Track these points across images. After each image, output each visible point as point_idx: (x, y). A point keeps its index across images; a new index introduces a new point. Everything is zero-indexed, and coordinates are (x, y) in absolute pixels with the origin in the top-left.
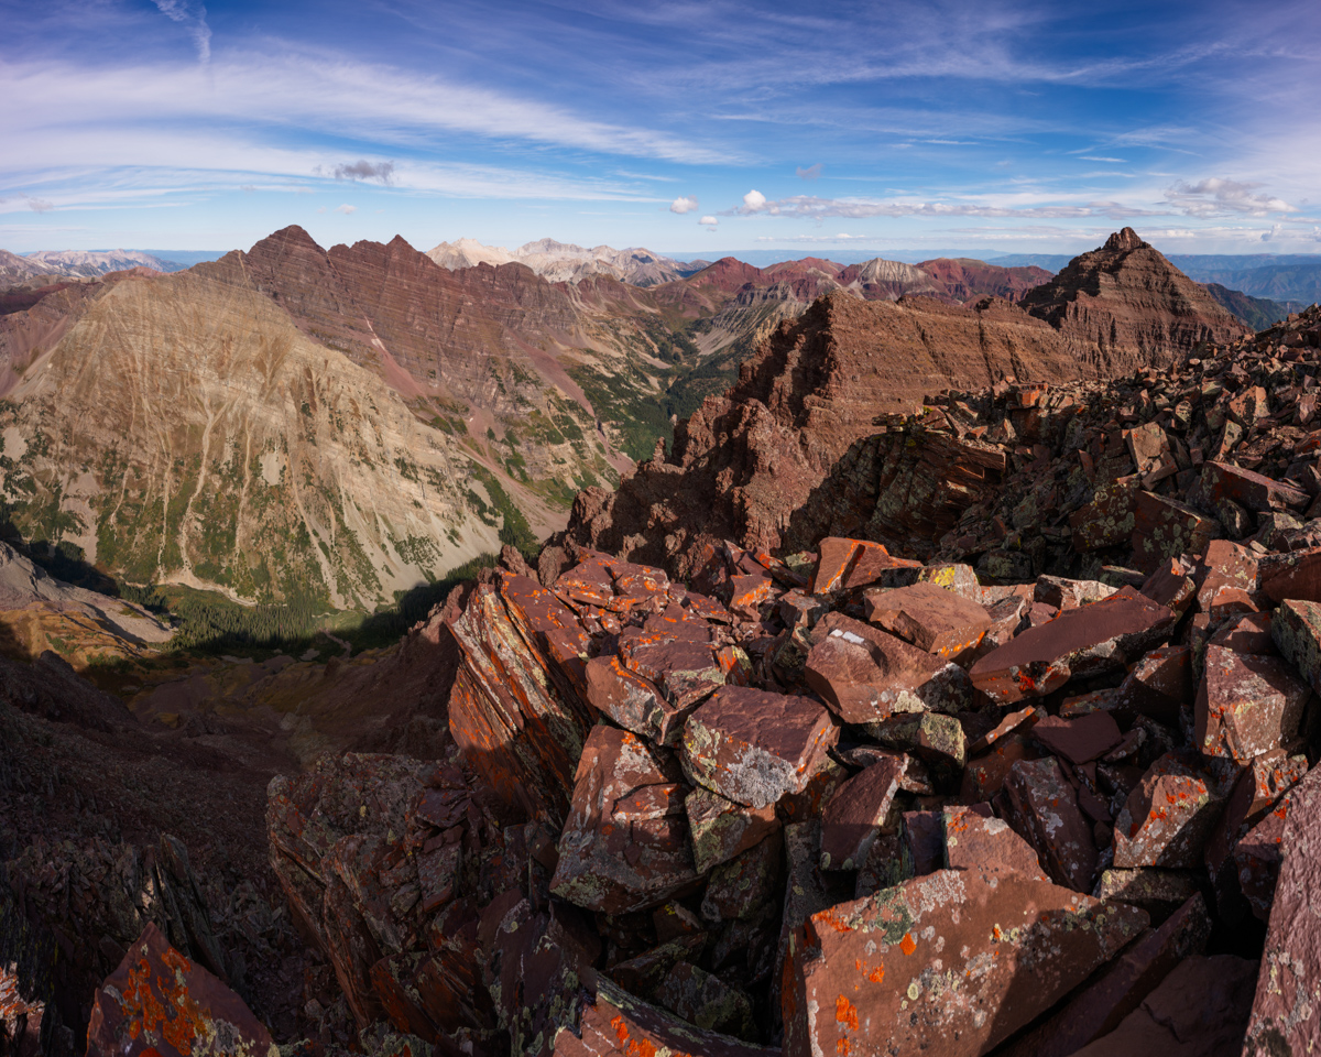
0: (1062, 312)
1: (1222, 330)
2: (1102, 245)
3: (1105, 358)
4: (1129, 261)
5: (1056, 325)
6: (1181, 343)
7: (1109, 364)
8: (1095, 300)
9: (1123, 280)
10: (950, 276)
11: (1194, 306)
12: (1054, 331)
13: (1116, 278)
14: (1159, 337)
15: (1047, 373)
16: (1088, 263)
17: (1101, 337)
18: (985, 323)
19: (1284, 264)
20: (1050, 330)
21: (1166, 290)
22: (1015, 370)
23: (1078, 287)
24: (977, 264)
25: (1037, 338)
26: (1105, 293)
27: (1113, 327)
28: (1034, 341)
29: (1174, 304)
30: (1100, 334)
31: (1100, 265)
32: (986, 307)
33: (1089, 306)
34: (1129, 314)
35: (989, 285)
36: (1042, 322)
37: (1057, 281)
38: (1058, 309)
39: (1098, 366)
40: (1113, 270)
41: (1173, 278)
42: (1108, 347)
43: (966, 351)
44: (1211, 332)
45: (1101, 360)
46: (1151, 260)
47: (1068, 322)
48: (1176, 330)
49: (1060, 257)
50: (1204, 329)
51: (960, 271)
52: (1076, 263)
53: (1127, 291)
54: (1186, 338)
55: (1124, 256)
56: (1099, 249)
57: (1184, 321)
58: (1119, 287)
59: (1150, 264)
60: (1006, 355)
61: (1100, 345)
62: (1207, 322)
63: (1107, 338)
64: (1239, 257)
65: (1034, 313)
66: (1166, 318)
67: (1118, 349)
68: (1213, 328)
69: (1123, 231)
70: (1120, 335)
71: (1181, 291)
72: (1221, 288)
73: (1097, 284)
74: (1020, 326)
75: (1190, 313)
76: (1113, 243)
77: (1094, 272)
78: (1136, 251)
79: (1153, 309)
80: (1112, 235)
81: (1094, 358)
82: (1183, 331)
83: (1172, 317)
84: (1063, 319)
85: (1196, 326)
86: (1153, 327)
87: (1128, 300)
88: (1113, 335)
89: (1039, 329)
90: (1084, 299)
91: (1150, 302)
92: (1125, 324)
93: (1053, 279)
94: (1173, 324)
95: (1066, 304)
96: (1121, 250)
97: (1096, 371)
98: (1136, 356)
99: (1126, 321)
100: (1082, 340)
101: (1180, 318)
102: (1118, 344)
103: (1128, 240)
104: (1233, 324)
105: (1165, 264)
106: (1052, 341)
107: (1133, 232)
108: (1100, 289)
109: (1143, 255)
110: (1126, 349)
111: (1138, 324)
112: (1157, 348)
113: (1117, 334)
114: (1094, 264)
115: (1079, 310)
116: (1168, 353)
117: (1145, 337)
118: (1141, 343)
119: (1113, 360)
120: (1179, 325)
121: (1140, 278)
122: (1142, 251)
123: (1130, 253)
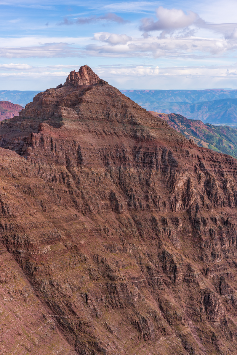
0: (29, 141)
1: (181, 151)
3: (74, 177)
4: (88, 96)
5: (22, 152)
6: (144, 163)
7: (78, 182)
8: (59, 131)
9: (85, 113)
11: (153, 134)
12: (23, 159)
14: (123, 159)
15: (19, 194)
16: (50, 98)
17: (68, 161)
20: (17, 158)
21: (125, 120)
23: (44, 119)
25: (6, 165)
26: (68, 125)
27: (79, 152)
28: (3, 168)
29: (134, 131)
30: (67, 159)
31: (62, 100)
33: (54, 136)
34: (93, 141)
36: (9, 151)
37: (24, 114)
38: (25, 139)
39: (69, 184)
40: (74, 104)
41: (131, 110)
42: (76, 169)
44: (170, 154)
45: (71, 180)
46: (110, 95)
47: (34, 150)
48: (138, 152)
49: (27, 93)
50: (164, 151)
53: (90, 122)
54: (148, 159)
55: (83, 94)
56: (61, 86)
57: (145, 145)
58: (82, 119)
59: (108, 98)
61: (68, 167)
62: (166, 146)
63: (74, 162)
67: (87, 170)
68: (172, 150)
69: (81, 69)
70: (86, 157)
71: (139, 121)
73: (60, 117)
75: (149, 139)
77: (57, 105)
78: (95, 87)
79: (115, 137)
80: (71, 73)
81: (64, 178)
82: (145, 153)
83: (133, 142)
84: (30, 148)
85: (156, 149)
86: (117, 150)
87: (91, 129)
88: (80, 161)
89: (7, 158)
90: (49, 131)
91: (112, 130)
92: (90, 149)
93: (20, 113)
94: (135, 148)
95: (32, 135)
96: (81, 86)
97: (67, 189)
98: (103, 174)
99: (91, 147)
100: (50, 165)
101: (141, 143)
102: (85, 166)
103: (87, 77)
104: (191, 146)
105: (122, 99)
106: (21, 168)
107: (90, 70)
108: (64, 121)
109: (101, 91)
110: (93, 169)
111: (102, 149)
112: (122, 168)
113: (83, 158)
114: (56, 99)
115: (45, 140)
116: (133, 170)
117: (110, 159)
118: (107, 164)
119: (82, 179)
120: (140, 148)
121: (101, 110)
122: (100, 87)
123: (89, 89)
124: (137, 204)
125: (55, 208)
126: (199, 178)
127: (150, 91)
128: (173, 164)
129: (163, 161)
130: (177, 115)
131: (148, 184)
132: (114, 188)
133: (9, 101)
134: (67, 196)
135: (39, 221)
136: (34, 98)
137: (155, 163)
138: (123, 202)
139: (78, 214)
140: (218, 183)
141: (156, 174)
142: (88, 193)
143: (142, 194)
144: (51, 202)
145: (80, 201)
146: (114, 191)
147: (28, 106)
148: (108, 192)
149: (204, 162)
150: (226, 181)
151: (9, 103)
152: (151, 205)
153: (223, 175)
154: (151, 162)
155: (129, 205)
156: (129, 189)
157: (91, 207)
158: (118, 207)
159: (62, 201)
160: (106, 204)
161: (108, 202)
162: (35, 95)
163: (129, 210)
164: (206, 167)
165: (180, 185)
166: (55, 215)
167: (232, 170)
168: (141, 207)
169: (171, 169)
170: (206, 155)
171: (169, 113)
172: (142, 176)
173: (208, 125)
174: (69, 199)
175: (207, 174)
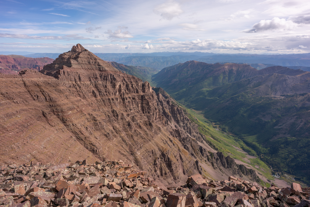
0: (58, 73)
1: (117, 75)
2: (70, 50)
3: (78, 86)
4: (81, 55)
5: (57, 77)
6: (104, 79)
7: (80, 87)
8: (71, 68)
9: (80, 61)
10: (8, 62)
11: (107, 69)
12: (57, 80)
13: (78, 61)
14: (96, 78)
15: (57, 93)
16: (66, 56)
18: (25, 79)
19: (134, 56)
20: (54, 79)
21: (96, 64)
22: (43, 94)
23: (64, 64)
24: (20, 57)
25: (50, 82)
26: (74, 66)
27: (79, 76)
28: (49, 84)
29: (100, 68)
30: (75, 79)
31: (70, 57)
32: (24, 73)
33: (69, 70)
34: (84, 72)
35: (28, 65)
36: (51, 77)
37: (55, 62)
38: (57, 72)
39: (76, 88)
40: (76, 58)
41: (98, 60)
42: (79, 83)
43: (18, 90)
44: (113, 76)
45: (77, 86)
46: (89, 55)
47: (61, 76)
48: (102, 76)
49: (56, 54)
50: (111, 75)
51: (12, 60)
52: (61, 56)
53: (82, 65)
54: (105, 78)
56: (69, 51)
57: (104, 73)
58: (79, 64)
59: (89, 56)
60: (38, 89)
61: (76, 82)
62: (112, 73)
63: (77, 80)
64: (120, 54)
65: (48, 74)
66: (98, 73)
67: (83, 83)
68: (114, 74)
69: (77, 45)
70: (82, 78)
71: (101, 64)
72: (116, 63)
73: (71, 63)
74: (41, 79)
75: (105, 71)
76: (74, 49)
77: (69, 59)
78: (83, 52)
79: (92, 70)
80: (73, 46)
81: (74, 86)
82: (104, 76)
83: (100, 72)
84: (59, 75)
85: (108, 74)
86: (94, 75)
87: (83, 68)
88: (80, 79)
89: (50, 79)
90: (66, 68)
91: (91, 68)
92: (83, 75)
93: (53, 62)
94: (100, 74)
95: (60, 70)
96: (78, 52)
97: (76, 90)
98: (89, 84)
99: (84, 74)
100: (68, 81)
101: (102, 72)
102: (82, 81)
103: (80, 48)
104: (120, 73)
105: (94, 56)
106: (56, 83)
107: (81, 45)
108: (72, 65)
109: (86, 53)
110: (85, 82)
111: (88, 75)
112: (96, 81)
113: (81, 78)
114: (68, 57)
115: (65, 72)
116: (100, 82)
117: (91, 78)
118: (90, 80)
119: (81, 86)
120: (102, 74)
121: (86, 61)
122: (85, 52)
123: (81, 53)
124: (103, 94)
125: (72, 97)
126: (124, 84)
127: (104, 54)
128: (115, 79)
129: (111, 78)
130: (114, 62)
131: (106, 87)
132: (94, 89)
133: (48, 57)
134: (76, 93)
135: (66, 102)
136: (59, 56)
137: (108, 79)
138: (97, 93)
139: (81, 99)
140: (130, 85)
141: (109, 83)
142: (84, 91)
143: (104, 90)
144: (70, 95)
145: (81, 94)
146: (94, 90)
147: (57, 59)
148: (91, 90)
149: (125, 78)
150: (133, 85)
151: (48, 58)
152: (108, 94)
153: (132, 82)
154: (107, 79)
155: (100, 95)
156: (99, 89)
157: (86, 96)
158: (96, 96)
159: (74, 95)
160: (91, 95)
161: (92, 94)
162: (59, 55)
163: (100, 96)
164: (126, 80)
165: (117, 87)
166: (72, 100)
167: (135, 81)
168: (104, 95)
169: (114, 81)
170: (126, 76)
171: (112, 61)
172: (104, 84)
173: (125, 65)
174: (77, 94)
175: (126, 82)
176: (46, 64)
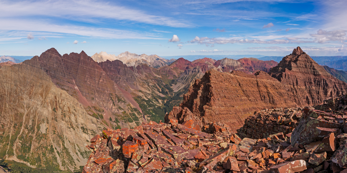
0: (281, 76)
1: (329, 80)
2: (292, 53)
4: (300, 58)
5: (280, 80)
6: (317, 84)
7: (296, 92)
8: (291, 71)
9: (299, 65)
10: (248, 64)
11: (320, 73)
12: (279, 82)
13: (297, 64)
14: (311, 83)
15: (278, 96)
16: (288, 59)
17: (293, 84)
18: (258, 79)
19: (345, 59)
20: (278, 82)
21: (311, 68)
22: (268, 95)
23: (286, 67)
24: (255, 59)
25: (274, 84)
27: (297, 80)
28: (273, 86)
29: (314, 72)
30: (293, 83)
31: (291, 60)
32: (258, 74)
33: (289, 74)
34: (301, 76)
35: (259, 67)
36: (275, 79)
38: (280, 75)
39: (293, 93)
40: (295, 61)
41: (313, 64)
42: (296, 87)
43: (253, 89)
44: (326, 81)
45: (294, 91)
46: (306, 58)
48: (316, 80)
49: (280, 57)
50: (324, 80)
51: (251, 62)
52: (284, 59)
53: (300, 68)
54: (319, 83)
55: (298, 57)
56: (291, 54)
57: (318, 77)
58: (298, 67)
59: (306, 59)
60: (265, 90)
61: (293, 86)
62: (324, 78)
63: (295, 84)
64: (332, 57)
65: (274, 76)
66: (312, 77)
67: (299, 87)
68: (326, 80)
69: (297, 48)
71: (316, 68)
72: (327, 67)
73: (291, 66)
74: (269, 81)
75: (319, 75)
76: (294, 53)
77: (290, 62)
78: (302, 55)
79: (308, 74)
80: (294, 49)
81: (292, 90)
82: (318, 81)
83: (314, 76)
84: (282, 78)
85: (321, 79)
86: (309, 80)
87: (301, 71)
88: (297, 83)
89: (275, 81)
90: (287, 71)
91: (307, 72)
92: (300, 79)
93: (278, 65)
94: (315, 79)
95: (282, 73)
96: (297, 54)
97: (293, 95)
98: (304, 89)
99: (301, 78)
100: (288, 85)
101: (316, 77)
102: (299, 86)
103: (299, 51)
104: (332, 78)
105: (310, 59)
106: (279, 85)
107: (300, 48)
108: (292, 68)
109: (304, 56)
110: (301, 87)
111: (304, 79)
112: (310, 87)
113: (298, 82)
114: (290, 59)
115: (286, 75)
116: (314, 88)
117: (307, 83)
118: (305, 85)
119: (297, 91)
120: (316, 79)
121: (304, 64)
122: (303, 55)
123: (300, 56)
124: (315, 101)
125: (289, 102)
126: (335, 91)
127: (318, 57)
128: (327, 85)
129: (324, 84)
130: (326, 66)
131: (319, 93)
132: (308, 95)
133: (274, 60)
134: (293, 97)
135: (284, 106)
136: (283, 59)
137: (321, 85)
138: (311, 100)
139: (296, 105)
140: (341, 93)
141: (321, 89)
142: (299, 96)
143: (317, 97)
144: (288, 99)
145: (297, 99)
146: (308, 96)
147: (281, 62)
148: (306, 96)
149: (336, 84)
150: (343, 92)
151: (274, 61)
152: (320, 101)
153: (342, 89)
154: (320, 85)
155: (313, 101)
156: (312, 95)
157: (300, 102)
158: (309, 102)
159: (291, 99)
160: (305, 101)
161: (306, 100)
162: (283, 58)
163: (313, 103)
164: (337, 86)
165: (329, 93)
166: (289, 104)
167: (345, 87)
168: (316, 102)
169: (326, 87)
170: (337, 81)
171: (324, 65)
172: (317, 90)
173: (336, 70)
174: (293, 98)
175: (337, 89)
176: (272, 67)
